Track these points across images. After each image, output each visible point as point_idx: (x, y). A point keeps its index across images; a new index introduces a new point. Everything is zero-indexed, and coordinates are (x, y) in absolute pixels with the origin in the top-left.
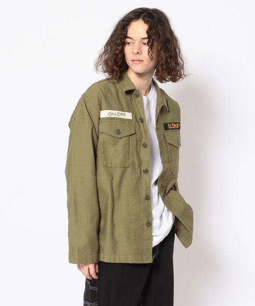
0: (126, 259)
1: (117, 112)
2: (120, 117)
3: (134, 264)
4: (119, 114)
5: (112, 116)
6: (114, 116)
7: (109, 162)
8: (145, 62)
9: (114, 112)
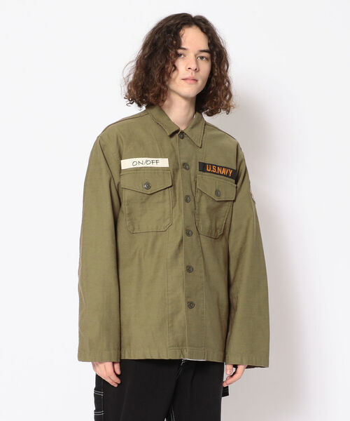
0: (159, 354)
1: (145, 159)
2: (151, 165)
3: (170, 360)
4: (149, 162)
5: (138, 166)
6: (141, 166)
7: (136, 227)
8: (200, 82)
9: (140, 160)
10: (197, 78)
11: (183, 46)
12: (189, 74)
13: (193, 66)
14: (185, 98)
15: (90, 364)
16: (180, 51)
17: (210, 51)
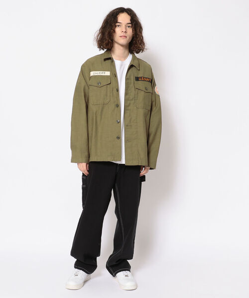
1: (98, 72)
2: (101, 75)
4: (100, 73)
5: (95, 75)
7: (95, 102)
8: (128, 38)
9: (97, 72)
10: (126, 35)
11: (118, 21)
12: (123, 34)
13: (124, 30)
14: (122, 45)
15: (76, 164)
16: (118, 24)
17: (131, 23)
